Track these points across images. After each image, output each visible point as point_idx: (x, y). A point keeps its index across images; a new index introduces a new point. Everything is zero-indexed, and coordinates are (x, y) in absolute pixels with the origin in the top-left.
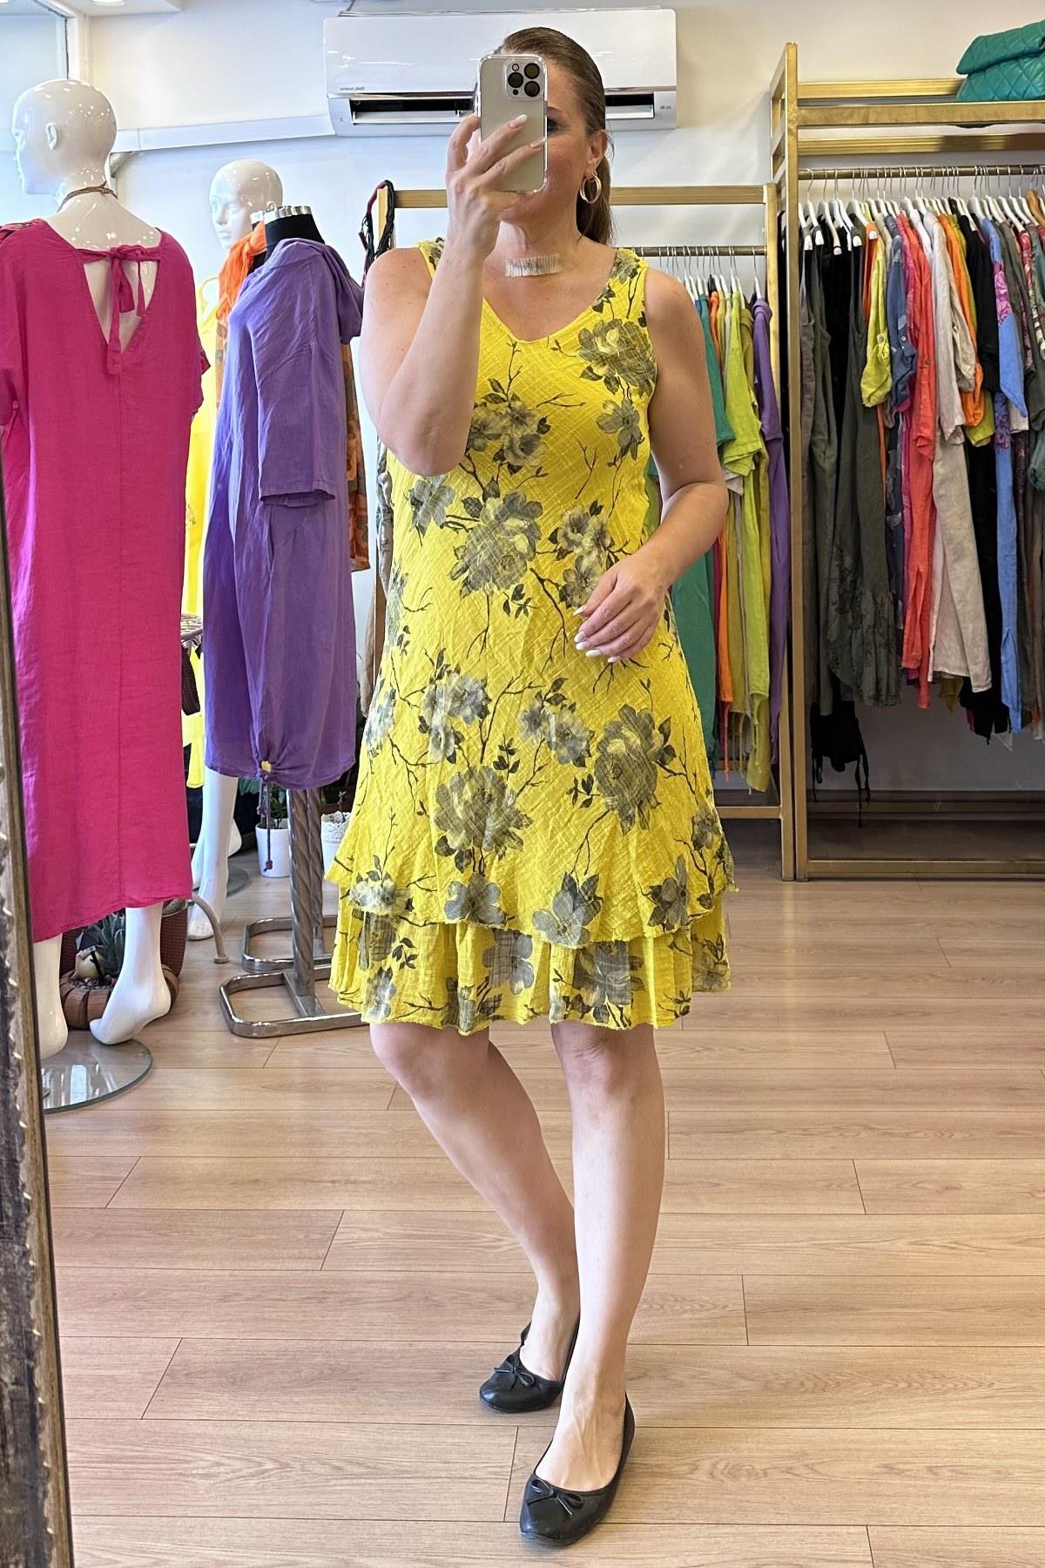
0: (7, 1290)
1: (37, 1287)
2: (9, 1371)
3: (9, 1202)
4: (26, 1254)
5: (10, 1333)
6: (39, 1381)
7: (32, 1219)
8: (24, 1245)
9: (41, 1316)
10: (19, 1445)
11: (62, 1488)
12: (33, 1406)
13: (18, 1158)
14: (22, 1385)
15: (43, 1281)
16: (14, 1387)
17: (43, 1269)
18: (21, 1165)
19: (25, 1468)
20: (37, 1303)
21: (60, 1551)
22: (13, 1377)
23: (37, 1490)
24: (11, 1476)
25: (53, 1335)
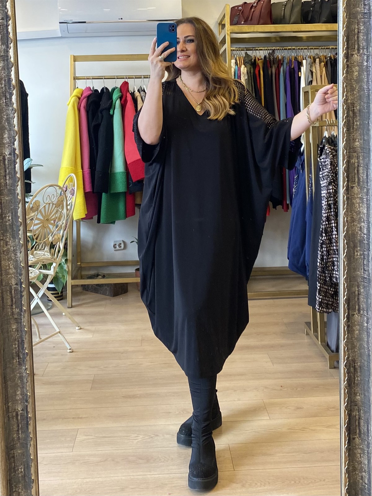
0: (20, 381)
1: (29, 379)
2: (20, 407)
3: (21, 353)
4: (26, 369)
5: (21, 395)
6: (30, 409)
7: (28, 358)
8: (25, 367)
9: (30, 388)
10: (23, 430)
11: (35, 444)
12: (27, 418)
13: (24, 340)
14: (24, 411)
15: (31, 378)
16: (22, 412)
17: (31, 374)
18: (25, 342)
19: (24, 438)
20: (29, 385)
21: (35, 464)
22: (21, 408)
23: (28, 445)
24: (20, 440)
25: (33, 395)
